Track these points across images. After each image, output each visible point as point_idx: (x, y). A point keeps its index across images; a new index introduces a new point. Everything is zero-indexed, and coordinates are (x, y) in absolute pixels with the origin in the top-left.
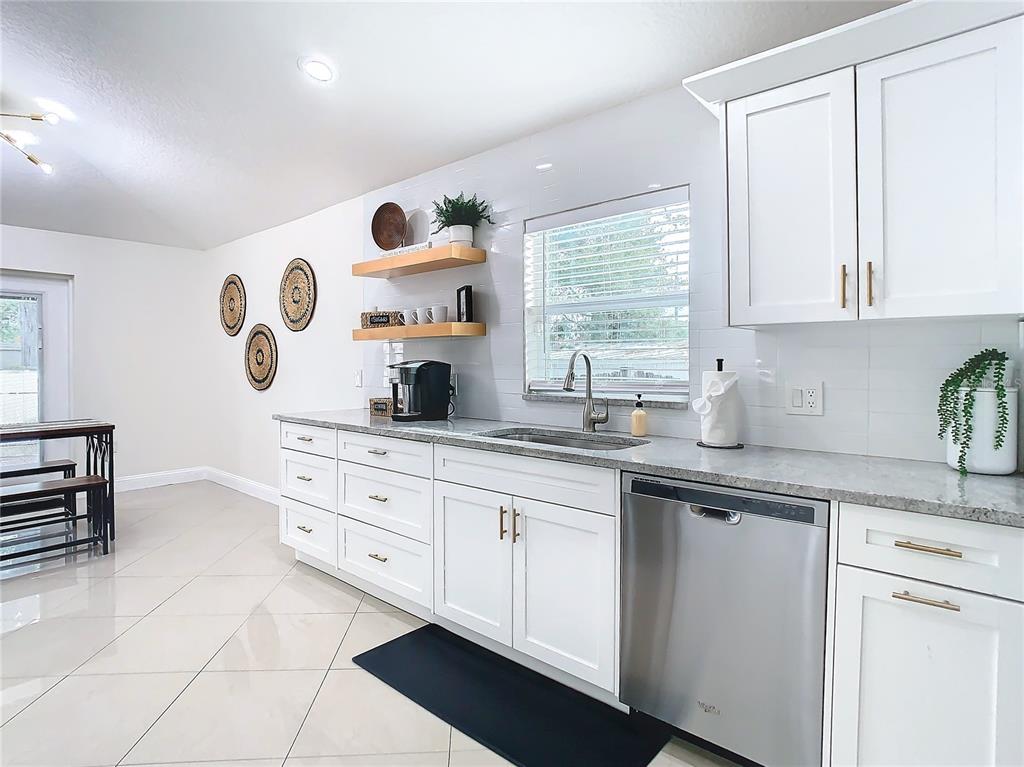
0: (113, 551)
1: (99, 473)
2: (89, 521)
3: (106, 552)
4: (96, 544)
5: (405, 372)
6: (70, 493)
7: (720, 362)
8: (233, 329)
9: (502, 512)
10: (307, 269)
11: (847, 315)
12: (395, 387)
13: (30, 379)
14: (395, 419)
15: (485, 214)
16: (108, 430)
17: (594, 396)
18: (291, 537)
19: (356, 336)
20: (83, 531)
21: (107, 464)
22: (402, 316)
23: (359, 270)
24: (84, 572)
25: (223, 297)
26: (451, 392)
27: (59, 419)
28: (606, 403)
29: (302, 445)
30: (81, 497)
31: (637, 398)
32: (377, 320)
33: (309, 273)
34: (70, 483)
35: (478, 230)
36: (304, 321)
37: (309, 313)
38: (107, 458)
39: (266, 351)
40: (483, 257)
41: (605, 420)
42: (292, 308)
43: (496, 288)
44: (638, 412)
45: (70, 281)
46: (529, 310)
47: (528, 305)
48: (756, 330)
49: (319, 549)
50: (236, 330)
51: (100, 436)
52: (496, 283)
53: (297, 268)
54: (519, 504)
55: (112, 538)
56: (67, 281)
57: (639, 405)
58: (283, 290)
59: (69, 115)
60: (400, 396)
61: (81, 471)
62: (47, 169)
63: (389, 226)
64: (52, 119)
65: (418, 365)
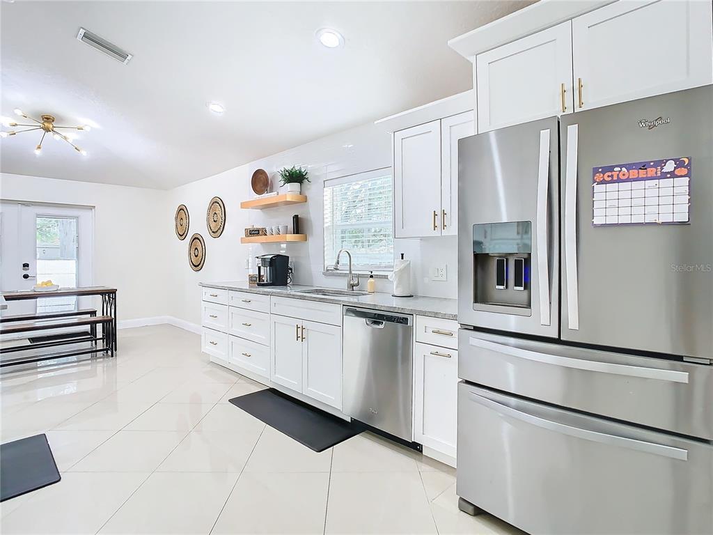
0: (116, 356)
1: (109, 314)
2: (103, 342)
3: (112, 356)
4: (107, 352)
5: (264, 260)
6: (93, 324)
7: (402, 255)
8: (182, 236)
9: (298, 328)
10: (220, 203)
11: (437, 233)
12: (259, 268)
13: (71, 265)
14: (259, 285)
15: (306, 177)
16: (114, 292)
17: (353, 272)
18: (207, 348)
19: (242, 241)
20: (100, 345)
21: (113, 311)
22: (266, 231)
23: (244, 205)
24: (101, 366)
25: (176, 218)
26: (290, 271)
27: (88, 285)
28: (359, 276)
29: (213, 299)
30: (99, 327)
31: (370, 273)
32: (253, 233)
33: (222, 205)
34: (93, 319)
35: (303, 185)
36: (220, 231)
37: (222, 228)
38: (113, 307)
39: (200, 248)
40: (305, 200)
41: (358, 285)
42: (213, 224)
43: (311, 215)
44: (371, 280)
45: (93, 210)
46: (327, 227)
47: (326, 225)
48: (421, 240)
49: (219, 353)
50: (184, 236)
51: (109, 295)
52: (310, 213)
53: (216, 202)
54: (305, 324)
55: (116, 350)
56: (91, 209)
57: (371, 276)
58: (208, 214)
59: (95, 125)
60: (262, 274)
61: (99, 314)
62: (84, 153)
63: (260, 182)
64: (87, 129)
65: (270, 257)
